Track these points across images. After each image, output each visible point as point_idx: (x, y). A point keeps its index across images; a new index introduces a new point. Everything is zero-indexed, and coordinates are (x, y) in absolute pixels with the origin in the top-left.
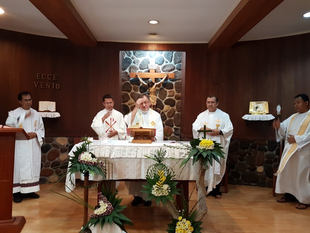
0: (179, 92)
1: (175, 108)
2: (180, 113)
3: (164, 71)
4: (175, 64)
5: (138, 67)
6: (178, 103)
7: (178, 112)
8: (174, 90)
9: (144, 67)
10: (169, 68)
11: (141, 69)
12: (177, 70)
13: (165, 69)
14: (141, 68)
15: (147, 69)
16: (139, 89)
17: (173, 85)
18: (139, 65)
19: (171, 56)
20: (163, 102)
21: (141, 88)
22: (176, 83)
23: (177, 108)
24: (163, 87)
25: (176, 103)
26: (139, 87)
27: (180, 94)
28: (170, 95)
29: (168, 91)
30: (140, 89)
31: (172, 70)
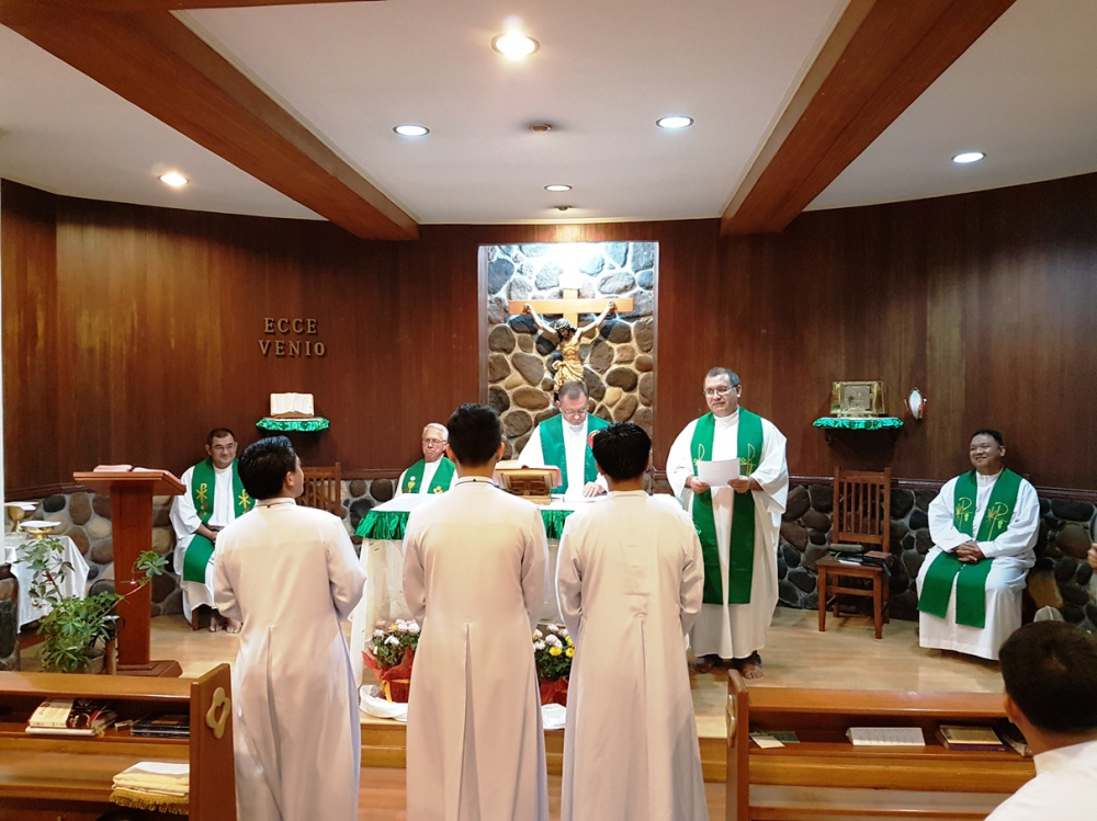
0: (648, 351)
1: (637, 394)
2: (651, 408)
3: (603, 293)
4: (636, 271)
5: (531, 283)
6: (645, 380)
7: (646, 405)
8: (634, 344)
9: (549, 284)
10: (620, 285)
11: (540, 289)
12: (641, 289)
13: (606, 288)
14: (541, 286)
15: (557, 290)
16: (534, 344)
17: (630, 332)
18: (534, 279)
19: (624, 250)
20: (603, 378)
21: (541, 340)
22: (639, 326)
23: (643, 395)
24: (601, 338)
25: (639, 382)
26: (536, 337)
27: (649, 356)
28: (622, 359)
29: (615, 347)
30: (537, 343)
31: (626, 289)
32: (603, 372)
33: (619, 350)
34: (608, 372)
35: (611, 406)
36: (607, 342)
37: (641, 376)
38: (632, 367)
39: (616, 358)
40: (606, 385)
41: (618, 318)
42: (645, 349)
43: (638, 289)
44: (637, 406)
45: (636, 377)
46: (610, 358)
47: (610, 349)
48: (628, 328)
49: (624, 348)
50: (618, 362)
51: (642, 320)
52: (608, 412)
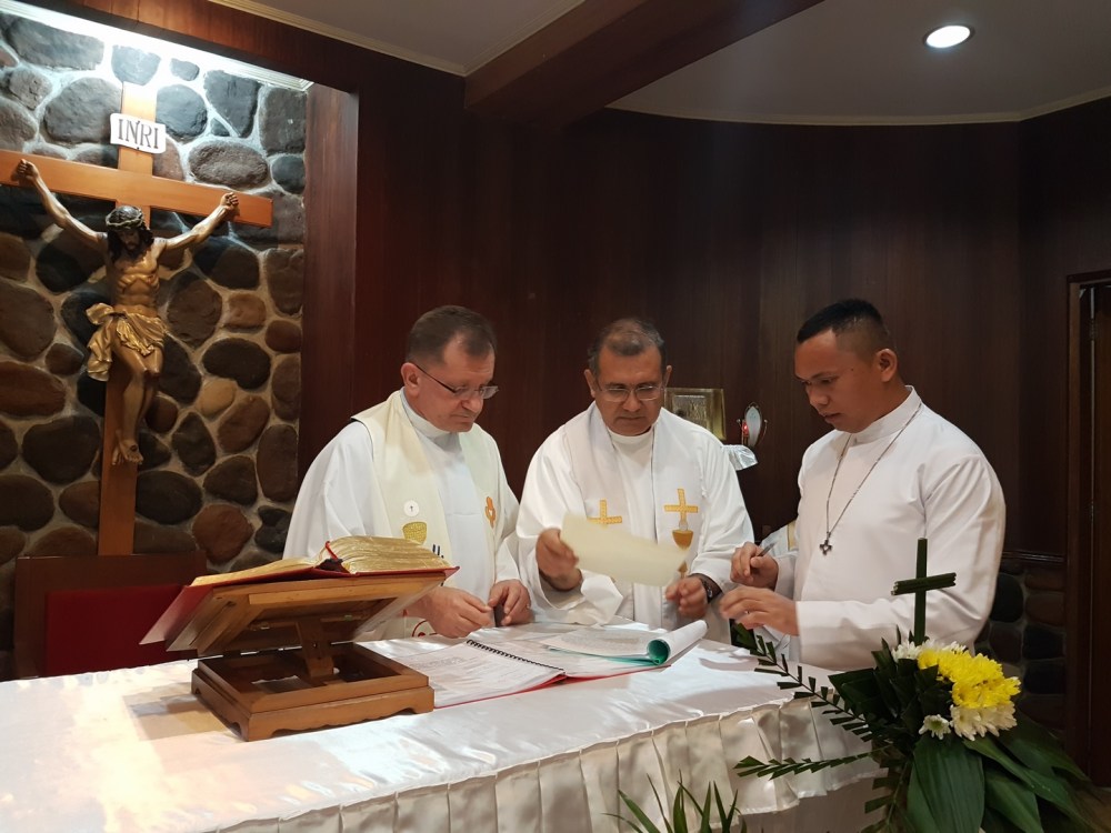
0: (291, 312)
1: (267, 395)
2: (296, 425)
3: (203, 179)
4: (271, 152)
5: (34, 120)
6: (284, 367)
7: (283, 417)
8: (263, 293)
9: (76, 132)
10: (237, 168)
11: (53, 139)
12: (281, 189)
13: (212, 169)
14: (59, 132)
15: (96, 148)
16: (33, 263)
17: (257, 268)
18: (40, 109)
19: (249, 103)
20: (197, 357)
21: (50, 256)
22: (271, 259)
23: (278, 395)
24: (197, 271)
25: (272, 371)
26: (36, 248)
27: (296, 322)
28: (240, 320)
29: (226, 294)
30: (40, 260)
31: (251, 181)
32: (198, 343)
33: (233, 302)
34: (208, 344)
35: (212, 415)
36: (209, 282)
37: (277, 360)
38: (259, 338)
39: (226, 316)
40: (202, 372)
41: (232, 237)
42: (287, 307)
43: (273, 186)
44: (267, 418)
45: (267, 360)
46: (216, 314)
47: (216, 297)
48: (253, 259)
49: (244, 299)
50: (230, 327)
51: (280, 249)
52: (205, 429)
